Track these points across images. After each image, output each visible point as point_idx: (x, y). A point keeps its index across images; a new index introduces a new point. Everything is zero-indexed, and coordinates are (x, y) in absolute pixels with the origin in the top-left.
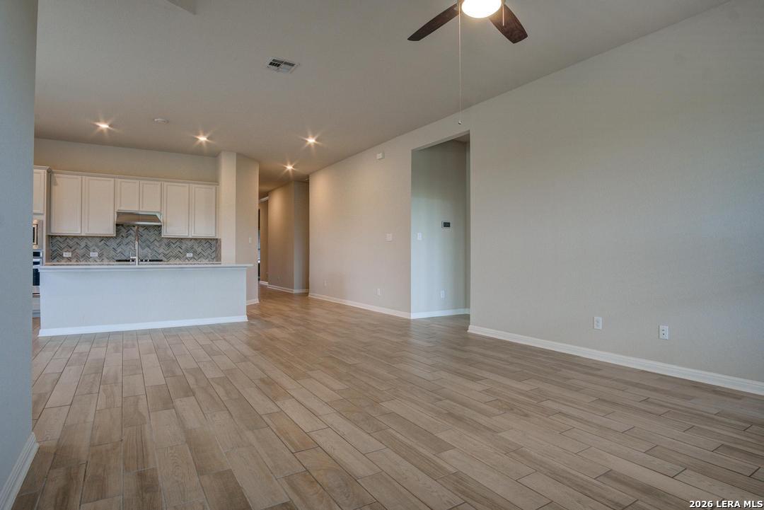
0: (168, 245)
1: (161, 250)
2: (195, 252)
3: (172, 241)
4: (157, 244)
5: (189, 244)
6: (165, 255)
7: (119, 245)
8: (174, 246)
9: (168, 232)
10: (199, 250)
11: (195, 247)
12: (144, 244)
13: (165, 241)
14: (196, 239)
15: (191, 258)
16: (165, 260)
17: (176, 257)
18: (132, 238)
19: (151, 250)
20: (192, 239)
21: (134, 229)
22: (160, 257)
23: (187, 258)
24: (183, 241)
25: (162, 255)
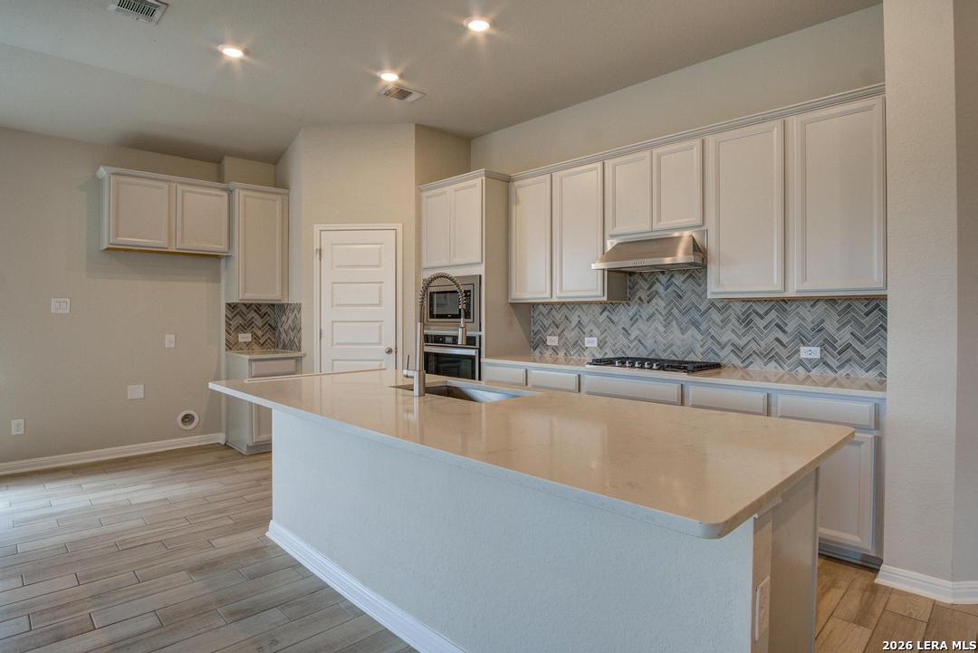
0: (746, 321)
1: (727, 336)
2: (828, 344)
3: (752, 309)
4: (716, 317)
5: (810, 316)
6: (737, 350)
7: (634, 320)
8: (761, 323)
9: (725, 281)
11: (831, 325)
12: (686, 319)
13: (738, 309)
14: (832, 301)
15: (816, 363)
16: (738, 362)
17: (770, 356)
18: (659, 303)
19: (706, 333)
20: (817, 300)
21: (664, 279)
22: (725, 356)
23: (801, 363)
24: (790, 308)
25: (729, 348)
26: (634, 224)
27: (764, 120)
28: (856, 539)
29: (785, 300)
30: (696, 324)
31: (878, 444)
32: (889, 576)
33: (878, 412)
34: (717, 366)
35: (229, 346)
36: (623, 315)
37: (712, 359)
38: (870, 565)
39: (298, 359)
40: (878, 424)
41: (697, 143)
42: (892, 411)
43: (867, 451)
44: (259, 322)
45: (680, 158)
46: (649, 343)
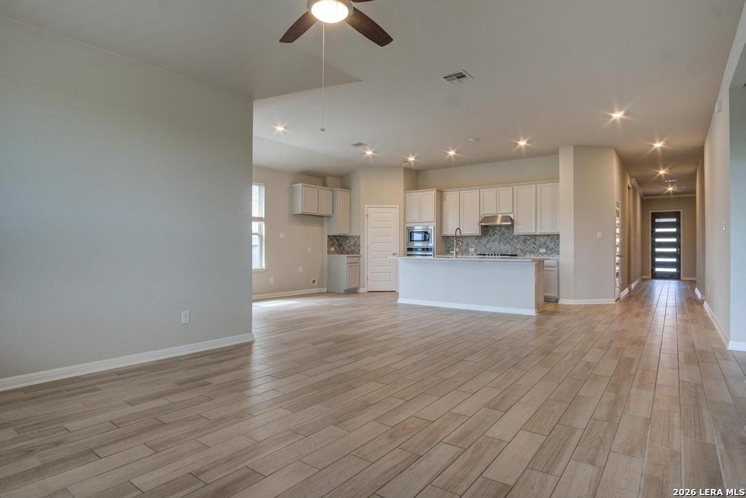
0: (525, 242)
1: (519, 246)
2: (547, 248)
3: (527, 238)
4: (516, 241)
5: (542, 240)
6: (522, 250)
7: (488, 242)
8: (529, 242)
9: (519, 230)
10: (551, 246)
11: (548, 243)
12: (506, 241)
13: (523, 238)
14: (548, 236)
15: (544, 253)
16: (522, 254)
17: (531, 252)
18: (497, 236)
19: (511, 246)
20: (544, 235)
21: (498, 228)
22: (518, 252)
23: (540, 253)
24: (537, 238)
25: (519, 250)
26: (489, 211)
27: (531, 184)
28: (553, 294)
29: (535, 235)
30: (509, 243)
31: (558, 270)
32: (562, 301)
33: (558, 262)
34: (516, 255)
35: (329, 252)
36: (484, 241)
37: (515, 254)
38: (557, 301)
39: (359, 257)
40: (558, 266)
41: (511, 188)
42: (561, 262)
43: (556, 272)
44: (336, 243)
45: (506, 192)
46: (493, 249)
